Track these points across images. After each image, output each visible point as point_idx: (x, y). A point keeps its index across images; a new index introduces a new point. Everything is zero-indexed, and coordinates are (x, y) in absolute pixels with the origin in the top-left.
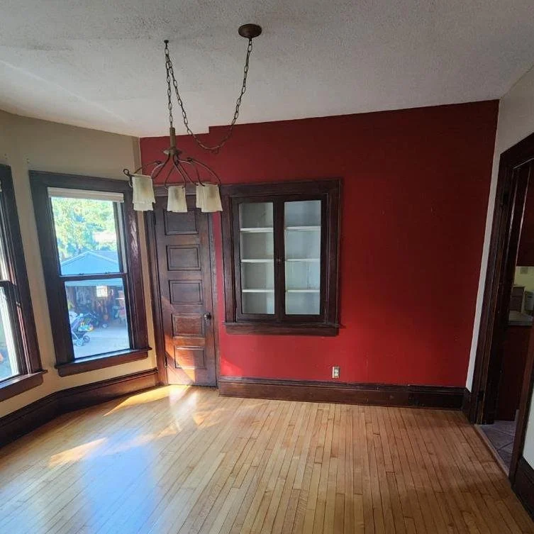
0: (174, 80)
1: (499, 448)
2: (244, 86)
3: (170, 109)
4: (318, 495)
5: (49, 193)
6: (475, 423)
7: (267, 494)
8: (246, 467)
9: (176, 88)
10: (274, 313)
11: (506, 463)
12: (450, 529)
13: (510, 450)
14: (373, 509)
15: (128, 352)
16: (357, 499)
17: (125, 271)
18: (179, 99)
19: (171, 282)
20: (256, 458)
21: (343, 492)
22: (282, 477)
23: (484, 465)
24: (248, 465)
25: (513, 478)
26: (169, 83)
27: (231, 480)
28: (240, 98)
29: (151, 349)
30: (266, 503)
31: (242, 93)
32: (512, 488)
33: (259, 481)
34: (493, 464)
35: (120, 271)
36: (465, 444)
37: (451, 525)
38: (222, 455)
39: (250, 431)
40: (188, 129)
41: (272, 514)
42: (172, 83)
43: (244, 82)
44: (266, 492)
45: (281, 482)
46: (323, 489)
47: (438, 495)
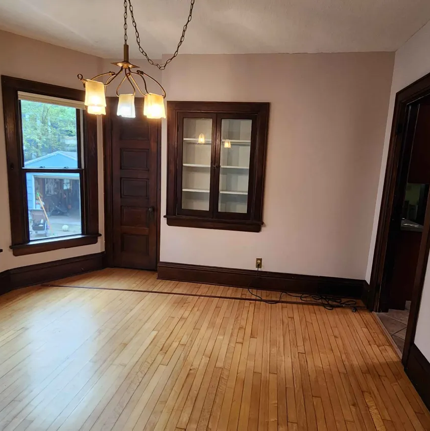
0: (130, 6)
1: (393, 333)
2: (190, 15)
3: (126, 29)
4: (237, 373)
5: (19, 96)
6: (373, 311)
7: (192, 371)
8: (175, 345)
9: (132, 12)
10: (208, 210)
11: (399, 347)
12: (353, 409)
13: (403, 335)
14: (286, 388)
15: (80, 236)
16: (272, 378)
17: (83, 167)
18: (134, 22)
19: (122, 179)
20: (185, 337)
21: (260, 371)
22: (206, 356)
23: (380, 348)
24: (177, 343)
25: (405, 362)
26: (126, 7)
27: (160, 358)
28: (186, 25)
29: (101, 235)
30: (190, 380)
31: (189, 21)
32: (405, 370)
33: (185, 359)
34: (388, 348)
35: (78, 167)
36: (365, 330)
37: (354, 405)
38: (154, 333)
39: (181, 312)
40: (140, 47)
41: (194, 392)
42: (128, 8)
43: (191, 12)
44: (190, 370)
45: (205, 360)
46: (242, 368)
47: (342, 376)
